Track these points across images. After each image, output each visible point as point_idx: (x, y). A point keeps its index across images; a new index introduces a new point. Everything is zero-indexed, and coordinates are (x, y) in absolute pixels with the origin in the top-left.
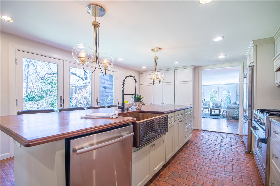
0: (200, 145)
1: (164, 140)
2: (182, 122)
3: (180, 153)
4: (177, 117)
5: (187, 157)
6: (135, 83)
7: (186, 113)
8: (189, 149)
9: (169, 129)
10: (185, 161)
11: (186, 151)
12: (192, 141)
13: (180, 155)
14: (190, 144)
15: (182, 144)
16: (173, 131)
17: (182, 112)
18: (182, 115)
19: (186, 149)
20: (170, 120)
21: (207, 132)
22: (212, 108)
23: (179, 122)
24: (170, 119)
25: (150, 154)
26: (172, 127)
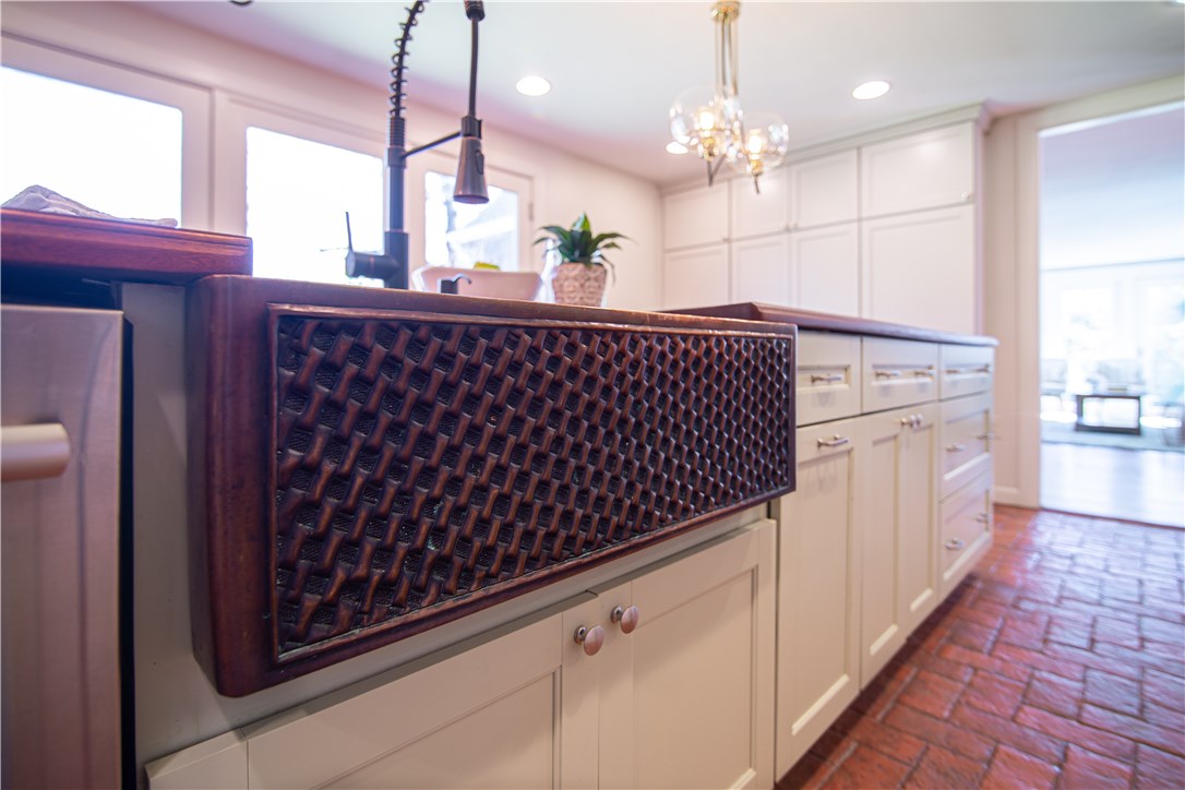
0: (1060, 612)
1: (754, 572)
2: (927, 433)
3: (909, 673)
4: (884, 382)
5: (967, 711)
6: (469, 23)
7: (949, 372)
8: (977, 641)
9: (801, 475)
10: (956, 752)
11: (954, 652)
12: (992, 583)
13: (906, 691)
14: (980, 598)
15: (923, 602)
16: (850, 499)
17: (925, 362)
18: (922, 380)
19: (952, 640)
20: (825, 398)
21: (1085, 523)
22: (1086, 390)
23: (896, 430)
24: (821, 387)
25: (570, 723)
26: (842, 462)
